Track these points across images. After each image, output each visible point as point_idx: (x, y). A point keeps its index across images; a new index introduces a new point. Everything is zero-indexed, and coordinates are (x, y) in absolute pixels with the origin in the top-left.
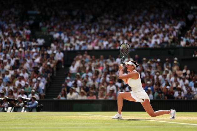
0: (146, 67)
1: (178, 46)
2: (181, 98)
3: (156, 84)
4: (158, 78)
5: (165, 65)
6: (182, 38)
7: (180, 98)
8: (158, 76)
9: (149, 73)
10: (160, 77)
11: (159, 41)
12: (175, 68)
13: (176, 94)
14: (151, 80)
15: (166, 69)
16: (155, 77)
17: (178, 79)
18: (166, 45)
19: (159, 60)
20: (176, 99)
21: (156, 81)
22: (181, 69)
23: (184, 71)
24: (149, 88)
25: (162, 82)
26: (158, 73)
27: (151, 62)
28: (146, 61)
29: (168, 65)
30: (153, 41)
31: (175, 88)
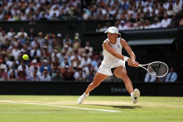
0: (42, 43)
1: (79, 19)
2: (83, 80)
3: (54, 64)
4: (55, 57)
5: (64, 41)
6: (85, 9)
7: (80, 79)
8: (56, 53)
9: (46, 49)
10: (59, 55)
11: (58, 13)
12: (76, 45)
13: (77, 75)
14: (48, 58)
15: (66, 46)
16: (53, 55)
17: (80, 58)
18: (65, 18)
19: (59, 35)
20: (76, 81)
21: (53, 60)
22: (83, 45)
23: (87, 48)
24: (46, 68)
25: (60, 61)
26: (56, 51)
27: (49, 37)
28: (43, 36)
29: (67, 41)
30: (51, 12)
31: (75, 68)
